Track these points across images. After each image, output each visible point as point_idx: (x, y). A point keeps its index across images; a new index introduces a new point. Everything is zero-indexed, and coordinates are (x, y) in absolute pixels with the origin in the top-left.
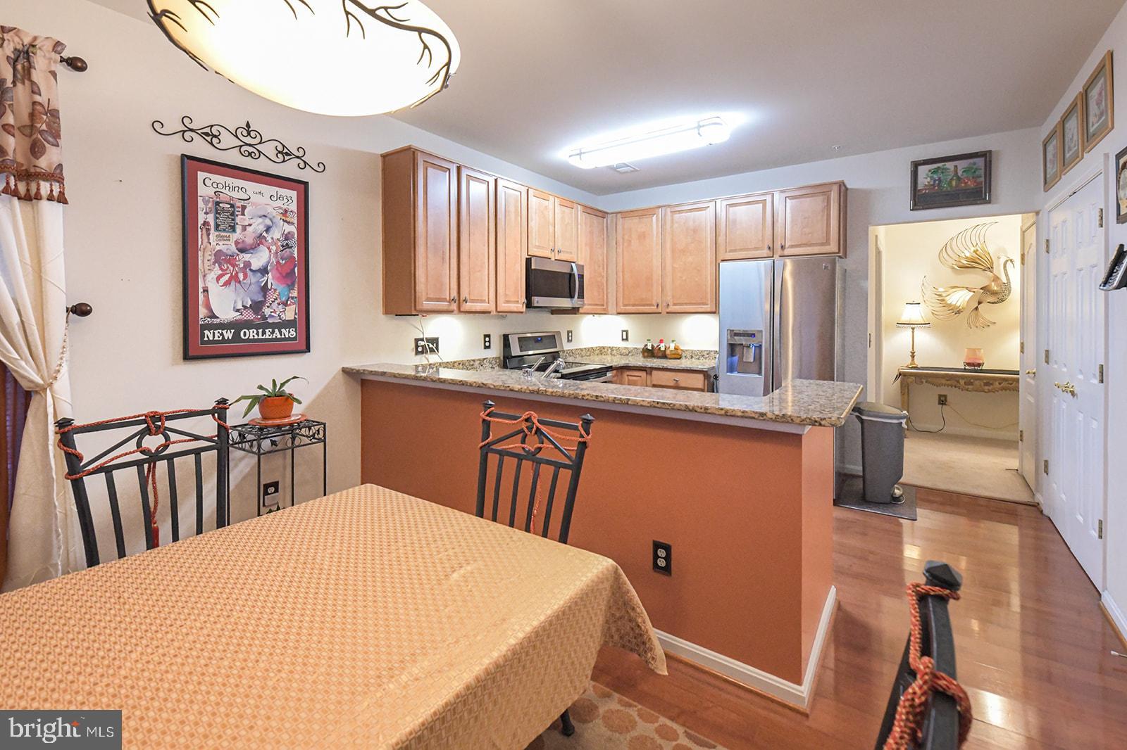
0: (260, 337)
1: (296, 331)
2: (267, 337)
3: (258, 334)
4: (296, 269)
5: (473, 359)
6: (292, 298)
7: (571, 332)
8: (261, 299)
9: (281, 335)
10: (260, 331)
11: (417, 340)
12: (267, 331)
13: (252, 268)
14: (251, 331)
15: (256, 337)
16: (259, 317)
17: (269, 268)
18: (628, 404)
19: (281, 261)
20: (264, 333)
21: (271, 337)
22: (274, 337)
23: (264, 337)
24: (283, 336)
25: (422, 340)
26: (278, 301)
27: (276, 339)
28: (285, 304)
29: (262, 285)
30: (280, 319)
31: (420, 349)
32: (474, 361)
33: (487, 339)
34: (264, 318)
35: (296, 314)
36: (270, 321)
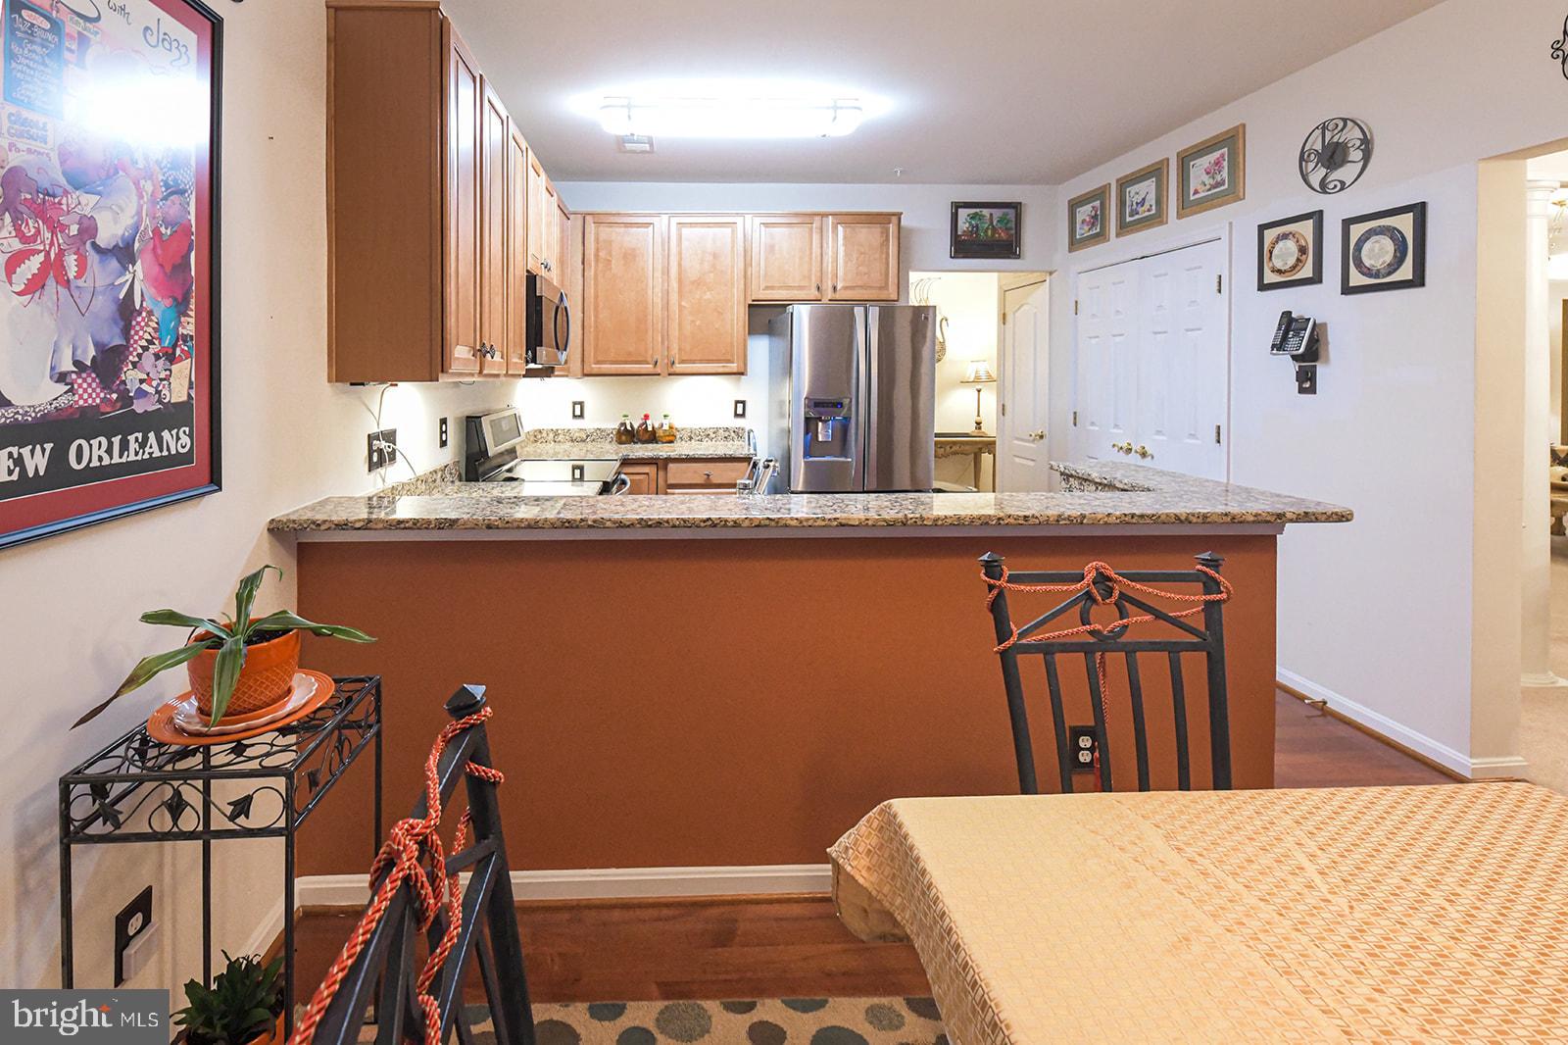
0: (116, 460)
1: (190, 436)
2: (132, 458)
3: (109, 451)
4: (193, 255)
6: (185, 338)
8: (118, 341)
9: (161, 450)
10: (116, 440)
11: (371, 439)
12: (132, 438)
13: (99, 242)
14: (95, 442)
15: (106, 461)
16: (115, 396)
17: (137, 245)
18: (1082, 523)
19: (163, 230)
20: (124, 447)
21: (139, 458)
22: (146, 456)
23: (124, 460)
24: (165, 453)
25: (377, 437)
26: (153, 349)
27: (152, 463)
28: (171, 358)
29: (121, 296)
30: (160, 401)
34: (126, 399)
35: (190, 388)
36: (139, 407)
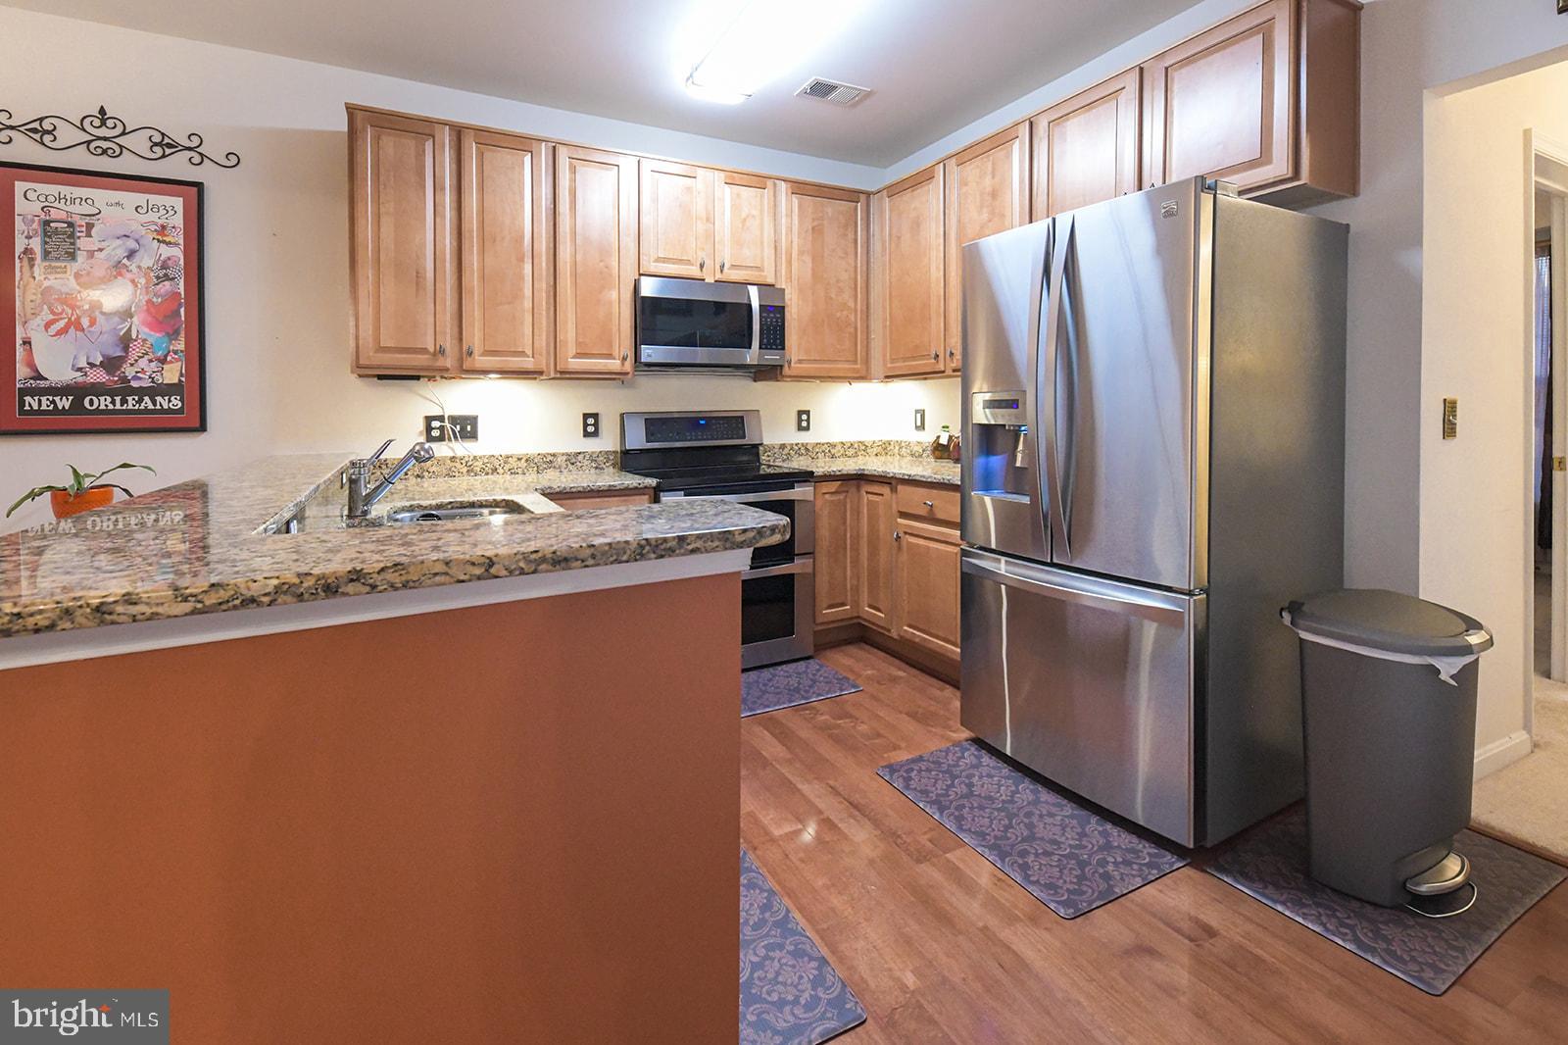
0: (118, 407)
1: (182, 400)
2: (130, 407)
3: (113, 402)
4: (182, 310)
5: (552, 451)
7: (808, 413)
8: (119, 353)
9: (155, 405)
10: (118, 399)
11: (429, 419)
12: (130, 399)
13: (104, 310)
14: (102, 399)
15: (111, 407)
16: (116, 379)
17: (133, 309)
19: (155, 300)
20: (124, 401)
21: (136, 408)
22: (142, 407)
23: (124, 408)
24: (158, 407)
25: (441, 418)
26: (151, 356)
27: (147, 411)
28: (163, 361)
29: (121, 334)
30: (153, 382)
31: (435, 433)
32: (554, 455)
33: (591, 421)
34: (125, 380)
35: (181, 375)
36: (135, 384)
